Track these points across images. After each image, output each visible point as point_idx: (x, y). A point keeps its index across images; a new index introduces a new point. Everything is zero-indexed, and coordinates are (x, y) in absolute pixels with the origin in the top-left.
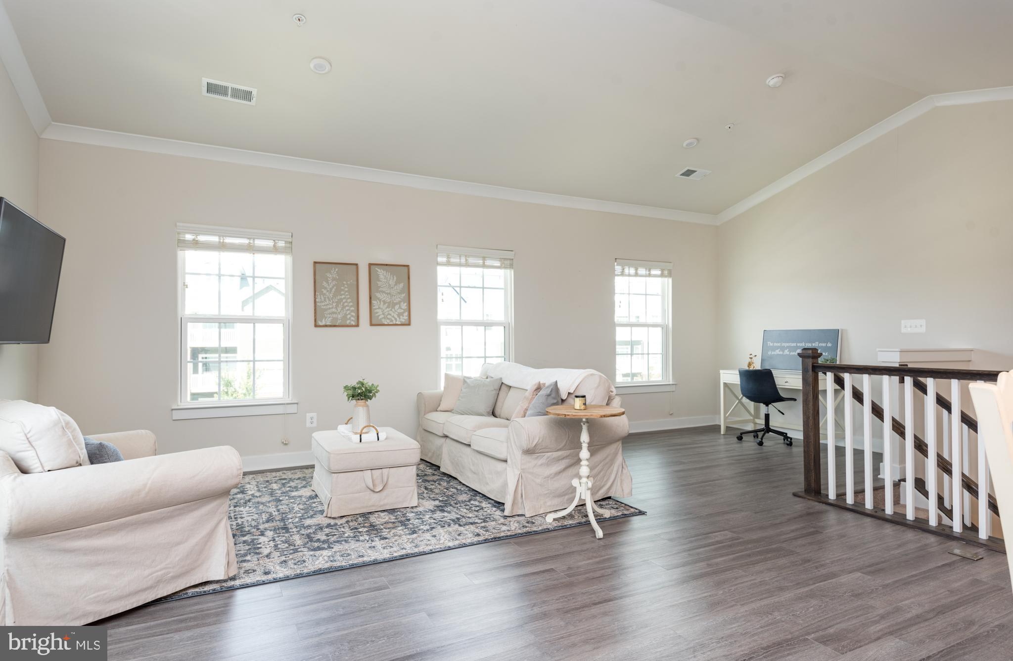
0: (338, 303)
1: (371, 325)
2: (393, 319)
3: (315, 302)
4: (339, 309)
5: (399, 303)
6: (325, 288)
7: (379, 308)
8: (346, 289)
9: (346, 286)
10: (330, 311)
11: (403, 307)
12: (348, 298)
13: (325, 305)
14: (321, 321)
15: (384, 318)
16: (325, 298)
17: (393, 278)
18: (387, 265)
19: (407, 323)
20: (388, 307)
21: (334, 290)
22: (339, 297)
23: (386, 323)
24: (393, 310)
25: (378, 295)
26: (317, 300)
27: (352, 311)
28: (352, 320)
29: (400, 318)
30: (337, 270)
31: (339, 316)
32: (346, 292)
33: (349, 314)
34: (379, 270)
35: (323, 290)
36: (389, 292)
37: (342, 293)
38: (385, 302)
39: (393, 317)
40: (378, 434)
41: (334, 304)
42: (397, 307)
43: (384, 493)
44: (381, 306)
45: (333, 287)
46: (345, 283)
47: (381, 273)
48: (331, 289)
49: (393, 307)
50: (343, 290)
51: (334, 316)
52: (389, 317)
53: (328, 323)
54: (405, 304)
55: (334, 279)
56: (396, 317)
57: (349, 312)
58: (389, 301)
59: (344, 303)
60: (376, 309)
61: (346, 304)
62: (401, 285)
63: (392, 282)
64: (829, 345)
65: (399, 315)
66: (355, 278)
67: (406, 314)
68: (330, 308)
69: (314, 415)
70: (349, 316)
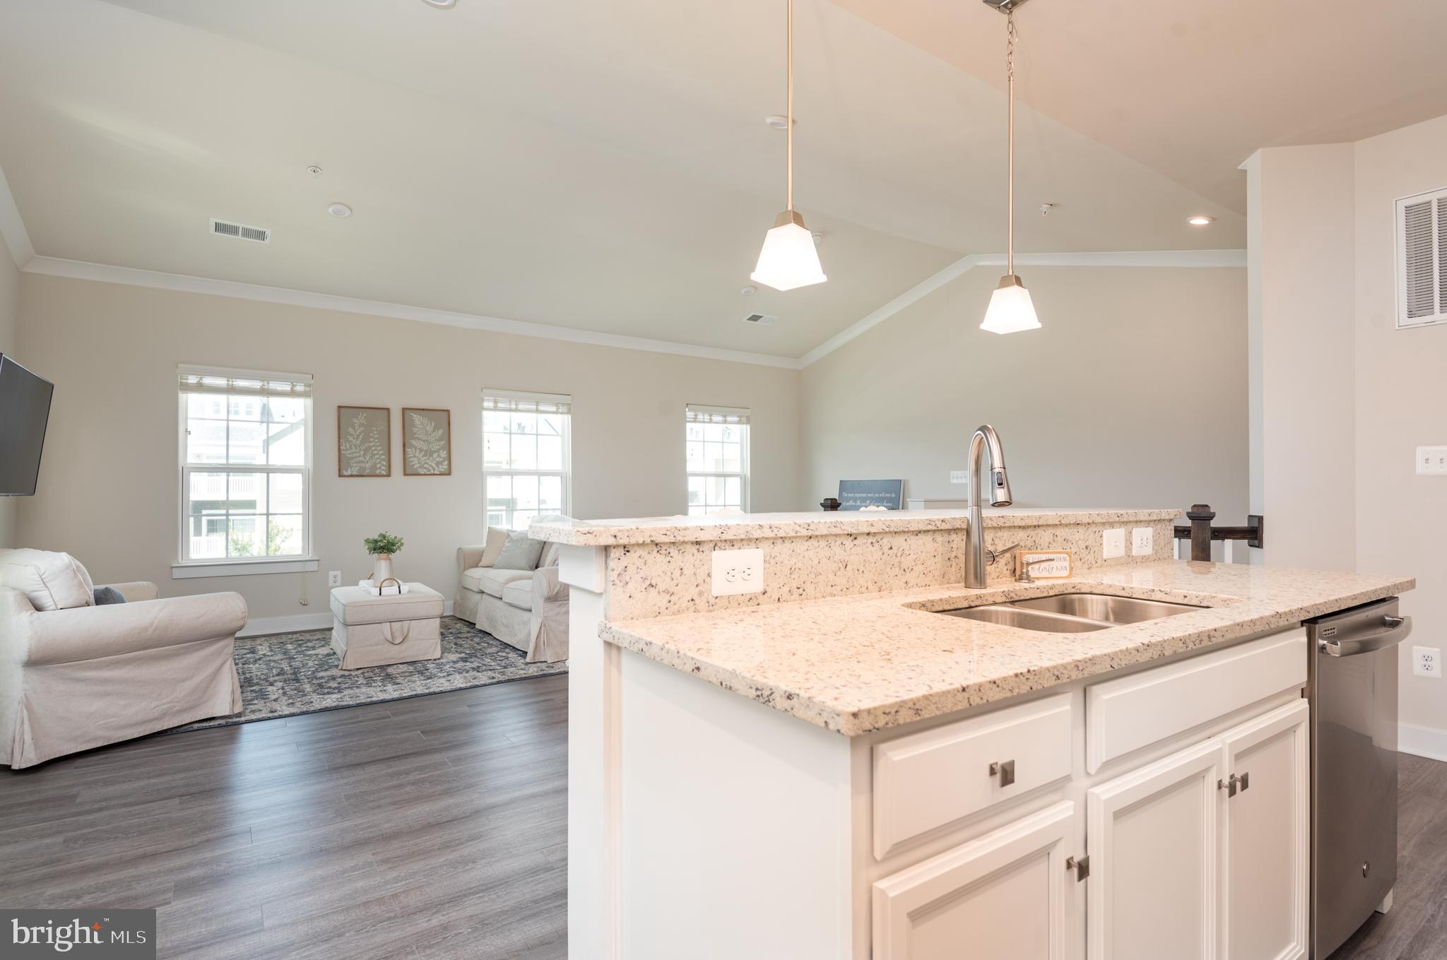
0: (366, 450)
1: (405, 474)
2: (431, 468)
3: (339, 450)
4: (368, 458)
5: (438, 451)
6: (351, 435)
7: (415, 456)
8: (376, 436)
9: (375, 432)
10: (357, 460)
11: (442, 456)
12: (378, 446)
13: (350, 454)
14: (347, 471)
15: (420, 467)
16: (351, 446)
17: (431, 423)
18: (423, 410)
19: (447, 472)
20: (425, 455)
21: (361, 437)
22: (367, 445)
23: (422, 473)
24: (431, 459)
25: (413, 442)
26: (342, 448)
27: (383, 460)
28: (383, 470)
29: (439, 468)
30: (365, 415)
31: (367, 465)
32: (376, 438)
33: (379, 463)
34: (415, 416)
35: (349, 437)
36: (425, 438)
37: (372, 440)
38: (421, 450)
39: (431, 466)
40: (399, 587)
41: (362, 452)
42: (435, 455)
43: (404, 646)
44: (417, 454)
45: (361, 433)
46: (374, 429)
47: (417, 418)
48: (358, 435)
49: (431, 455)
50: (372, 437)
51: (362, 465)
52: (426, 466)
53: (354, 473)
54: (445, 452)
55: (361, 425)
56: (434, 466)
57: (378, 461)
58: (426, 449)
59: (372, 452)
60: (411, 457)
61: (375, 452)
62: (441, 432)
63: (429, 429)
64: (893, 495)
65: (438, 464)
66: (386, 424)
67: (446, 463)
68: (356, 457)
69: (338, 573)
70: (378, 466)
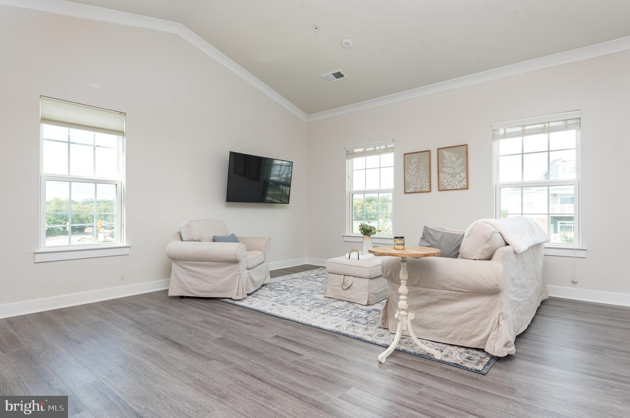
0: (418, 178)
1: (439, 190)
2: (455, 185)
3: (405, 178)
4: (418, 181)
5: (459, 173)
6: (410, 169)
7: (445, 178)
8: (423, 168)
9: (422, 166)
10: (413, 183)
11: (462, 176)
12: (424, 174)
13: (410, 180)
14: (408, 190)
15: (448, 185)
16: (410, 175)
17: (455, 156)
18: (450, 147)
19: (466, 187)
20: (451, 177)
21: (415, 169)
22: (418, 174)
23: (449, 188)
24: (455, 179)
25: (444, 169)
26: (406, 177)
27: (426, 182)
28: (427, 188)
29: (460, 184)
30: (417, 156)
31: (418, 186)
32: (423, 170)
33: (425, 184)
34: (444, 152)
35: (409, 170)
36: (451, 166)
37: (420, 171)
38: (448, 174)
39: (455, 183)
40: (358, 255)
41: (416, 179)
42: (458, 176)
44: (446, 177)
45: (415, 168)
46: (422, 164)
47: (446, 153)
48: (414, 169)
49: (455, 176)
50: (421, 169)
51: (416, 186)
52: (452, 184)
53: (412, 191)
54: (464, 173)
55: (415, 163)
56: (457, 183)
57: (424, 183)
58: (452, 172)
59: (421, 177)
60: (442, 179)
61: (422, 178)
62: (461, 160)
63: (454, 159)
65: (459, 182)
66: (428, 160)
67: (465, 181)
68: (413, 181)
70: (424, 186)
